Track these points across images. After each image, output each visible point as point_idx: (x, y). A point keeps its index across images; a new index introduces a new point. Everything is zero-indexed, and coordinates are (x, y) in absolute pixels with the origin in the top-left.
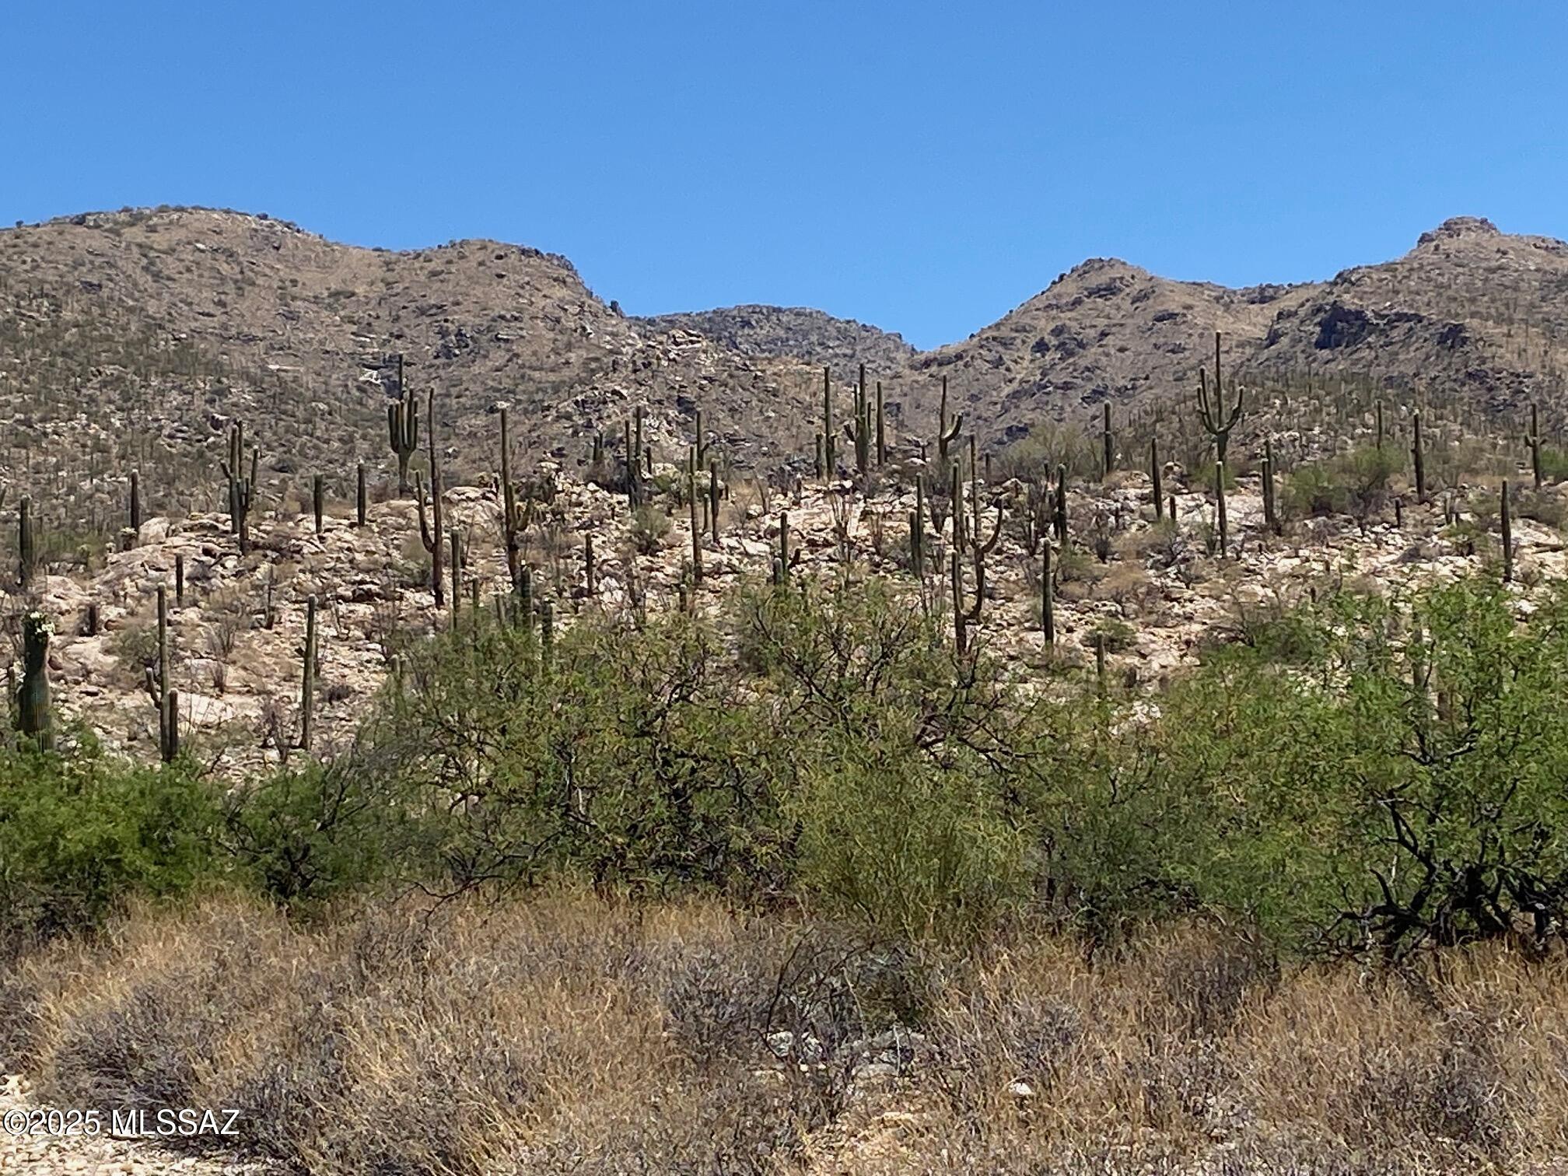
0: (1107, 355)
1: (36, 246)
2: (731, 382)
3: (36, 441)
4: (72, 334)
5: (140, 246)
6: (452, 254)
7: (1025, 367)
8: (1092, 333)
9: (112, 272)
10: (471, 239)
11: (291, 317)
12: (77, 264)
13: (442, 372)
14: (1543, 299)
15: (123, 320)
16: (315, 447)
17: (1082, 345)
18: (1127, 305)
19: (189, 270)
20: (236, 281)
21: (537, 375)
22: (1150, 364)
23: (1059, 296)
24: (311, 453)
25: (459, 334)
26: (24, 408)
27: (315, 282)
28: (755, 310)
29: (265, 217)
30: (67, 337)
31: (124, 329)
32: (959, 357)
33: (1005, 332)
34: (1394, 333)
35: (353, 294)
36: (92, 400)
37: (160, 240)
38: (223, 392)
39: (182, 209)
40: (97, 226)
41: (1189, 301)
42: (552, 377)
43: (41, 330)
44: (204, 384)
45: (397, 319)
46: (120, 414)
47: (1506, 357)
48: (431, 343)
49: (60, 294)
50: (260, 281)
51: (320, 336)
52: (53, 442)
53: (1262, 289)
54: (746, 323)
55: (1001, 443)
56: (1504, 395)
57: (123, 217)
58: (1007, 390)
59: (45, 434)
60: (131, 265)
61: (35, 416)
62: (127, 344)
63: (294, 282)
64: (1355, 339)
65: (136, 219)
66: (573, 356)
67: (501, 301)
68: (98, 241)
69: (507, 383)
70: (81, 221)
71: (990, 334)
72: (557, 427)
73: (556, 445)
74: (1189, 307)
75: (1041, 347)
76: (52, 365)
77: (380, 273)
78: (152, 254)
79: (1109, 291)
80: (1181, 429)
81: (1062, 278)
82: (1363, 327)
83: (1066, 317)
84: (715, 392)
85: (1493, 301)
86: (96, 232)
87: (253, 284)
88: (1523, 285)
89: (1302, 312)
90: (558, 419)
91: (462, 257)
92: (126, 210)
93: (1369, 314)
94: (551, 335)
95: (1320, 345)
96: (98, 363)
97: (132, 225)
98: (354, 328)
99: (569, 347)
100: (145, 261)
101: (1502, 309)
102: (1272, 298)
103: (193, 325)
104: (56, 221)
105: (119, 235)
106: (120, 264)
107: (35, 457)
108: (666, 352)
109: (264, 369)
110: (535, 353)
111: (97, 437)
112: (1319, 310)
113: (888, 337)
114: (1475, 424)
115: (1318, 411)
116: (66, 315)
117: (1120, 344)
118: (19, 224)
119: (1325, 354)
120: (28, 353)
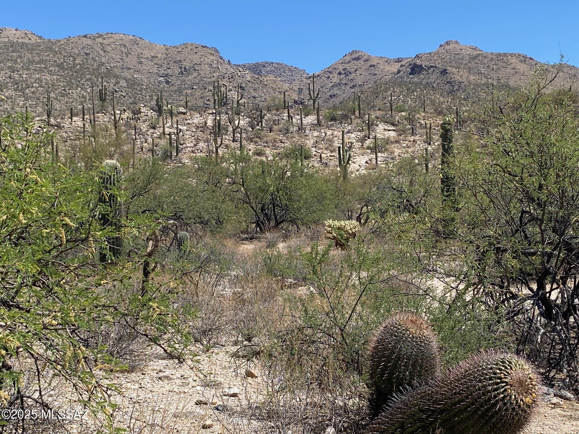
0: (357, 76)
1: (72, 43)
2: (254, 82)
3: (67, 95)
4: (78, 67)
5: (100, 43)
6: (184, 47)
7: (335, 79)
8: (353, 70)
9: (93, 50)
10: (189, 43)
11: (141, 63)
12: (84, 48)
13: (180, 78)
14: (469, 62)
15: (92, 63)
16: (142, 98)
17: (350, 73)
18: (362, 63)
19: (113, 50)
20: (126, 53)
21: (205, 79)
22: (368, 78)
23: (345, 60)
24: (141, 99)
25: (185, 68)
26: (64, 86)
27: (147, 54)
28: (267, 63)
29: (134, 36)
30: (77, 67)
31: (93, 66)
32: (318, 76)
33: (330, 70)
34: (430, 71)
35: (157, 57)
36: (83, 84)
37: (106, 42)
38: (118, 83)
39: (112, 34)
40: (90, 38)
41: (379, 62)
42: (209, 80)
43: (70, 66)
44: (113, 81)
45: (169, 64)
46: (90, 89)
47: (457, 78)
48: (177, 71)
49: (75, 56)
50: (133, 53)
51: (148, 68)
52: (72, 96)
53: (398, 59)
54: (264, 66)
55: (328, 99)
56: (456, 87)
57: (97, 35)
58: (331, 85)
59: (69, 93)
60: (98, 48)
61: (67, 89)
62: (93, 70)
63: (142, 54)
64: (420, 72)
65: (100, 36)
66: (215, 75)
67: (196, 59)
68: (89, 42)
69: (197, 81)
70: (85, 36)
71: (326, 70)
72: (208, 94)
73: (208, 98)
74: (378, 63)
75: (340, 74)
76: (73, 75)
77: (165, 51)
78: (104, 45)
79: (358, 59)
80: (367, 97)
81: (346, 55)
82: (422, 69)
83: (346, 66)
84: (250, 85)
85: (456, 62)
86: (89, 39)
87: (131, 54)
88: (464, 58)
89: (406, 65)
90: (208, 91)
91: (186, 47)
92: (97, 33)
93: (423, 66)
94: (209, 69)
95: (411, 74)
96: (85, 75)
97: (99, 37)
98: (157, 66)
99: (214, 72)
100: (101, 47)
101: (458, 65)
102: (401, 61)
103: (114, 65)
104: (79, 36)
105: (95, 40)
106: (95, 48)
107: (66, 99)
108: (237, 74)
109: (133, 77)
110: (205, 74)
111: (83, 95)
112: (411, 64)
113: (301, 70)
114: (443, 95)
115: (402, 92)
116: (77, 62)
117: (360, 73)
118: (69, 37)
119: (412, 76)
120: (66, 72)
